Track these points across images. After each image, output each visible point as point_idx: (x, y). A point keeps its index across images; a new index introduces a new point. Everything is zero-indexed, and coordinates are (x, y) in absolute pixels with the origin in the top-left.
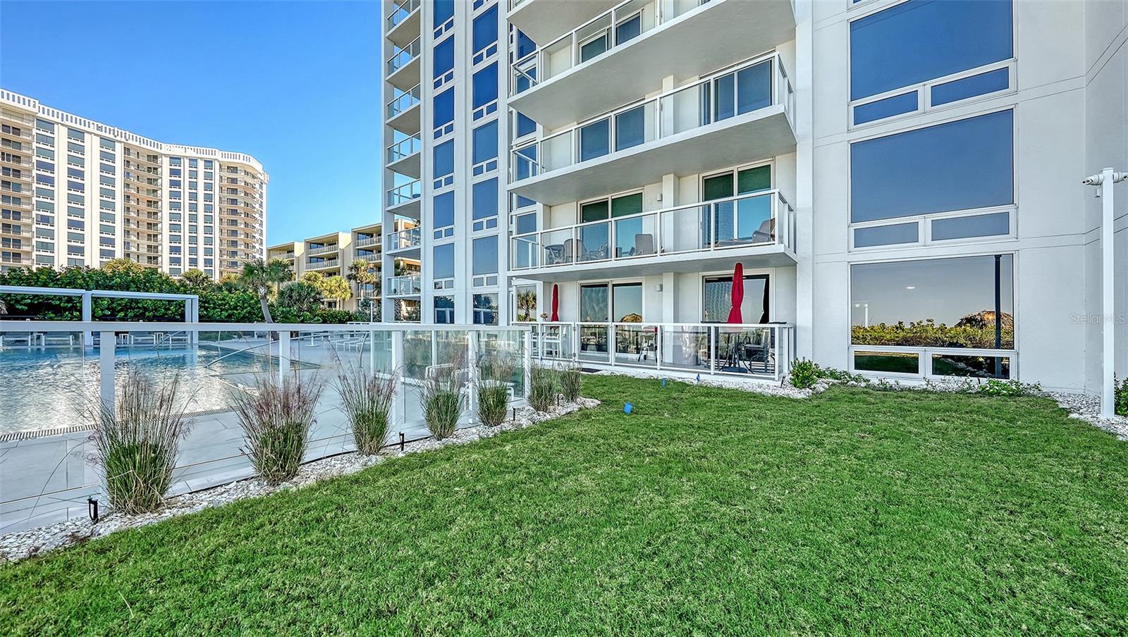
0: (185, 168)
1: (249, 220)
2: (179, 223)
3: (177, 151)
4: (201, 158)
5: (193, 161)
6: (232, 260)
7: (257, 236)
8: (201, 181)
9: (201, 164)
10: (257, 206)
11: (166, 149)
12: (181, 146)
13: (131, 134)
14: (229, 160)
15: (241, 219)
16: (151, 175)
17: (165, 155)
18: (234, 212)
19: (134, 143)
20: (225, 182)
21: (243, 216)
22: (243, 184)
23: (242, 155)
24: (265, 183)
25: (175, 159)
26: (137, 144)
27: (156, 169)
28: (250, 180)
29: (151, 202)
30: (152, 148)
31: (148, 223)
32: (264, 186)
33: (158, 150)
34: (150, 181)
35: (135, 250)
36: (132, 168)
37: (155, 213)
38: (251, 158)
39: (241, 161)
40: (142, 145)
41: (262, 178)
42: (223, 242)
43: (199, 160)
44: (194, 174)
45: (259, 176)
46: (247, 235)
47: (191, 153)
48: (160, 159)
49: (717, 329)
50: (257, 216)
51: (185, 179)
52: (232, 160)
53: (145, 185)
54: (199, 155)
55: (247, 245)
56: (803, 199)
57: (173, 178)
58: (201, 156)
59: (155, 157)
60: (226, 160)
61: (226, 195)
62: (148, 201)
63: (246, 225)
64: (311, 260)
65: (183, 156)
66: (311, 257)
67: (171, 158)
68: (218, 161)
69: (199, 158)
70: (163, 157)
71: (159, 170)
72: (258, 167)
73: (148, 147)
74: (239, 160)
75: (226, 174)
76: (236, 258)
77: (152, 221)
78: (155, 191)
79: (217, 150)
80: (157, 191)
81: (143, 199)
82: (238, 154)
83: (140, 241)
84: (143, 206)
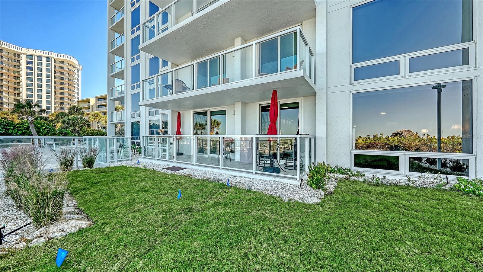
0: (35, 61)
1: (71, 88)
2: (32, 88)
3: (31, 52)
4: (44, 56)
5: (40, 58)
6: (62, 106)
7: (76, 95)
8: (44, 68)
9: (44, 59)
10: (76, 81)
11: (24, 51)
12: (33, 50)
13: (4, 42)
14: (60, 58)
15: (66, 87)
16: (16, 64)
17: (24, 54)
18: (63, 83)
19: (6, 47)
20: (57, 69)
21: (67, 85)
22: (67, 70)
23: (66, 56)
24: (80, 70)
25: (29, 56)
26: (8, 47)
27: (19, 60)
28: (71, 68)
29: (16, 77)
30: (16, 50)
31: (14, 88)
32: (80, 72)
33: (20, 51)
34: (15, 66)
35: (7, 101)
36: (5, 59)
37: (18, 83)
38: (72, 57)
39: (66, 58)
40: (10, 48)
41: (78, 67)
42: (57, 98)
43: (43, 57)
44: (40, 64)
45: (76, 66)
46: (70, 95)
47: (39, 53)
48: (21, 56)
49: (257, 138)
50: (76, 86)
51: (35, 66)
52: (61, 58)
53: (12, 68)
54: (43, 55)
55: (70, 100)
56: (320, 46)
57: (28, 66)
58: (44, 55)
59: (18, 55)
60: (58, 57)
61: (58, 75)
62: (14, 77)
63: (69, 90)
64: (98, 106)
65: (35, 55)
66: (98, 105)
67: (27, 55)
68: (54, 58)
69: (43, 56)
70: (23, 54)
71: (21, 61)
72: (76, 62)
73: (14, 49)
74: (65, 58)
75: (58, 65)
76: (64, 106)
77: (16, 86)
78: (18, 72)
79: (53, 53)
80: (19, 71)
81: (11, 75)
82: (64, 55)
83: (9, 97)
84: (11, 79)
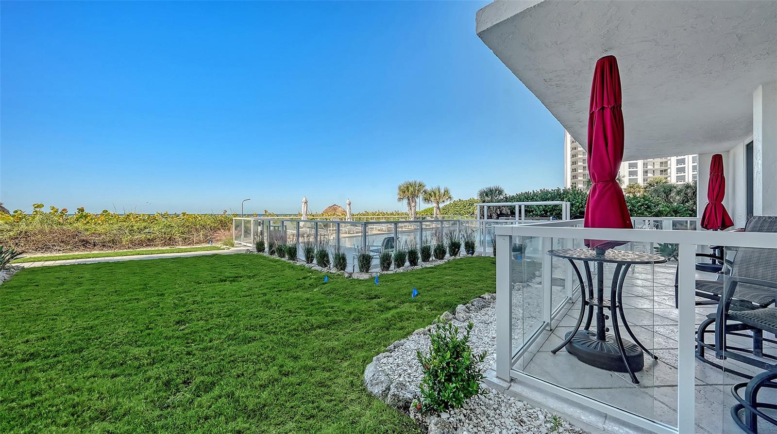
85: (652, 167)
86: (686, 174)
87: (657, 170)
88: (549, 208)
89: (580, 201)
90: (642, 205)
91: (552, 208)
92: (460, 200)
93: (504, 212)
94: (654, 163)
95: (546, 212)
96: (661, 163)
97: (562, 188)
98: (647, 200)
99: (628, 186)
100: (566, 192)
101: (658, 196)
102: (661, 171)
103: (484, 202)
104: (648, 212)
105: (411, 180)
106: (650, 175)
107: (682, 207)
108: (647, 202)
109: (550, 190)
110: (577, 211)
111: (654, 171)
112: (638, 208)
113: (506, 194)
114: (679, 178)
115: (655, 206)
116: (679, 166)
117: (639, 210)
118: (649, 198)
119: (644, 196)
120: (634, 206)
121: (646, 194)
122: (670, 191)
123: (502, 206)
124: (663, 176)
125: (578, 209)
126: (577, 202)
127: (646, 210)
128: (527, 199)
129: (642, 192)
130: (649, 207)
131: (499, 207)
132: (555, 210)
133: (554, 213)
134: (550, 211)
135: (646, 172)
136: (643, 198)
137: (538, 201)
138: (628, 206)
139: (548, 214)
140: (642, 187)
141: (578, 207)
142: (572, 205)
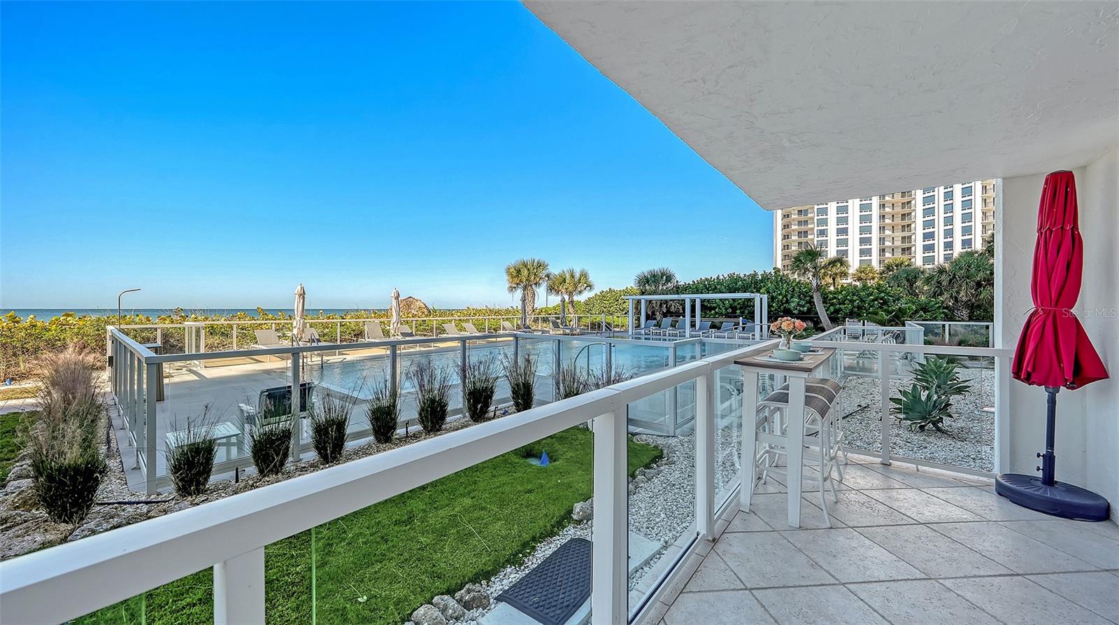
83: (894, 235)
85: (890, 244)
86: (936, 254)
87: (897, 247)
88: (739, 304)
89: (784, 292)
90: (876, 299)
91: (744, 302)
92: (610, 289)
93: (673, 309)
94: (893, 238)
95: (734, 309)
96: (903, 238)
97: (760, 273)
98: (883, 292)
99: (857, 270)
100: (766, 278)
101: (898, 286)
102: (903, 250)
103: (643, 293)
104: (885, 311)
105: (527, 258)
106: (888, 255)
107: (933, 303)
108: (883, 295)
109: (742, 276)
110: (779, 307)
111: (893, 249)
112: (869, 304)
113: (677, 282)
114: (926, 260)
115: (894, 301)
116: (927, 243)
117: (871, 307)
118: (886, 289)
119: (879, 285)
120: (864, 301)
121: (881, 282)
122: (915, 278)
123: (671, 300)
124: (905, 257)
125: (781, 306)
126: (780, 294)
127: (881, 308)
128: (708, 290)
129: (876, 280)
130: (885, 303)
131: (666, 302)
132: (748, 306)
133: (746, 312)
134: (741, 308)
135: (883, 251)
136: (877, 289)
137: (723, 293)
138: (855, 301)
139: (738, 311)
140: (878, 272)
141: (781, 302)
142: (772, 299)
